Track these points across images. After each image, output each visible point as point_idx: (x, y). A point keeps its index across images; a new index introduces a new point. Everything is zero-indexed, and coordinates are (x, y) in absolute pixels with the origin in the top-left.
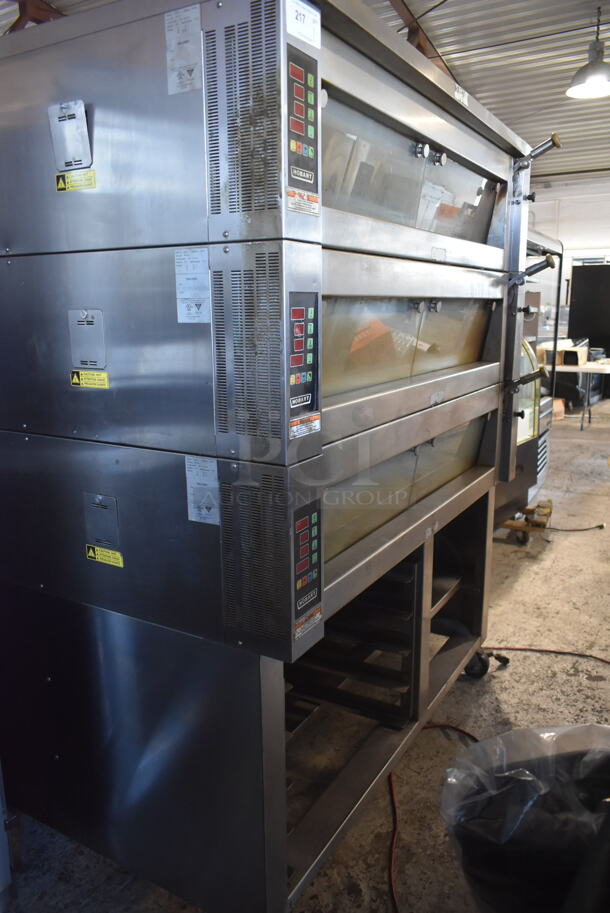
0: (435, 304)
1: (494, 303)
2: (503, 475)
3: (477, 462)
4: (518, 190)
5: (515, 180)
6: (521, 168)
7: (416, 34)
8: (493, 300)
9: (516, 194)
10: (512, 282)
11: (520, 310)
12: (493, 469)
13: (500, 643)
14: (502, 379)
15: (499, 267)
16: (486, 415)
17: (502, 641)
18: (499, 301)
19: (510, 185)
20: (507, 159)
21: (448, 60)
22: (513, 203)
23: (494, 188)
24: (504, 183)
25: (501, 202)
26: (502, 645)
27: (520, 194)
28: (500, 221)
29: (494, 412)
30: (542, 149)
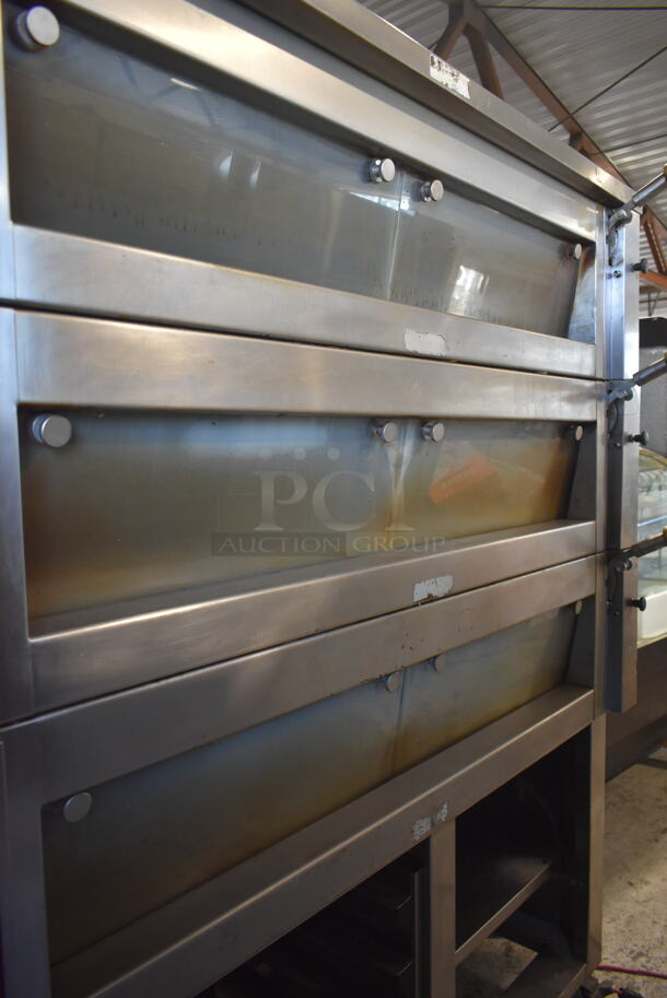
0: (431, 427)
1: (580, 429)
2: (612, 700)
3: (564, 677)
4: (617, 256)
5: (610, 240)
6: (621, 222)
7: (579, 139)
8: (576, 424)
9: (614, 263)
10: (612, 396)
11: (631, 439)
12: (592, 691)
13: (634, 959)
14: (601, 546)
15: (587, 372)
16: (572, 606)
17: (641, 954)
18: (590, 426)
19: (601, 249)
20: (592, 210)
21: (620, 165)
22: (610, 276)
23: (572, 253)
24: (589, 245)
25: (587, 274)
26: (638, 966)
27: (621, 262)
28: (586, 301)
29: (589, 601)
30: (650, 190)
